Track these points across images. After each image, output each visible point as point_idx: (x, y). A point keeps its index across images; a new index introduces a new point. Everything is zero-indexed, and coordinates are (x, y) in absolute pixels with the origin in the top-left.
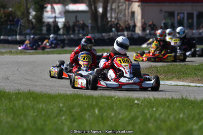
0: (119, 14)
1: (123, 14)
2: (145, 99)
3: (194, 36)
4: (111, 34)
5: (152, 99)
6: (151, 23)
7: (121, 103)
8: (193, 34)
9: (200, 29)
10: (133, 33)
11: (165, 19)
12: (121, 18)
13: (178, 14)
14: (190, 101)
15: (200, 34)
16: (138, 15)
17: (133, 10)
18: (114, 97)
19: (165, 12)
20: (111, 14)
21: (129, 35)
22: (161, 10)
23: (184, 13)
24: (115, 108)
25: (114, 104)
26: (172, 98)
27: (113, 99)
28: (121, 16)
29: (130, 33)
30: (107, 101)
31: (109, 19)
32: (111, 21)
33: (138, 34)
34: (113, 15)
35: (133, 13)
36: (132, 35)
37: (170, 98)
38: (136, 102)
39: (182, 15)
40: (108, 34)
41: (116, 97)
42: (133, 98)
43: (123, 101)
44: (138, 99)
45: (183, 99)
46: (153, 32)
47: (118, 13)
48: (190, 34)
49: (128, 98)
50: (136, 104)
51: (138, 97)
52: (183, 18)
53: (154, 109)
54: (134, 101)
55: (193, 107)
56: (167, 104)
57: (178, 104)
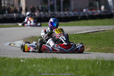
0: (10, 2)
1: (12, 1)
2: (28, 59)
3: (62, 16)
4: (5, 15)
5: (33, 59)
6: (31, 7)
7: (11, 62)
8: (61, 14)
9: (65, 11)
10: (20, 15)
11: (41, 4)
13: (50, 1)
14: (58, 60)
15: (65, 14)
16: (23, 2)
18: (6, 58)
20: (4, 1)
21: (17, 16)
24: (7, 65)
25: (7, 63)
26: (46, 58)
27: (6, 59)
29: (18, 14)
30: (2, 61)
31: (3, 5)
32: (4, 6)
33: (23, 15)
34: (6, 2)
36: (19, 16)
37: (45, 58)
38: (22, 61)
39: (53, 2)
40: (2, 15)
41: (8, 58)
42: (19, 58)
43: (13, 60)
44: (23, 59)
45: (53, 58)
46: (33, 13)
48: (59, 15)
49: (17, 58)
50: (22, 62)
51: (23, 58)
52: (54, 4)
53: (34, 65)
54: (20, 60)
55: (61, 64)
56: (43, 62)
57: (50, 62)
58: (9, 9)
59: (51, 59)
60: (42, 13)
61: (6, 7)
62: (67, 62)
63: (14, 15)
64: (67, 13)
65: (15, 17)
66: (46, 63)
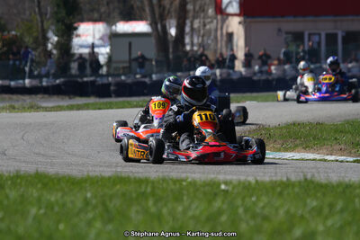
0: (205, 38)
1: (212, 37)
2: (240, 182)
4: (192, 73)
5: (253, 182)
6: (261, 53)
7: (197, 190)
10: (231, 71)
12: (209, 45)
13: (310, 35)
14: (318, 184)
15: (349, 69)
16: (238, 39)
17: (230, 30)
18: (185, 180)
19: (287, 33)
20: (192, 37)
21: (224, 76)
22: (280, 30)
23: (320, 35)
24: (185, 198)
25: (185, 192)
27: (184, 183)
28: (209, 42)
29: (225, 70)
30: (173, 187)
31: (188, 48)
33: (240, 73)
34: (195, 41)
35: (230, 36)
36: (229, 74)
37: (284, 179)
38: (223, 187)
39: (316, 38)
40: (186, 74)
41: (189, 180)
42: (218, 181)
43: (201, 186)
44: (226, 183)
45: (306, 180)
47: (203, 36)
50: (223, 190)
52: (319, 43)
53: (254, 199)
54: (219, 185)
55: (324, 194)
56: (279, 189)
57: (297, 190)
58: (204, 58)
59: (300, 182)
60: (287, 67)
61: (196, 51)
62: (340, 189)
63: (215, 74)
64: (352, 67)
65: (219, 78)
66: (285, 193)
